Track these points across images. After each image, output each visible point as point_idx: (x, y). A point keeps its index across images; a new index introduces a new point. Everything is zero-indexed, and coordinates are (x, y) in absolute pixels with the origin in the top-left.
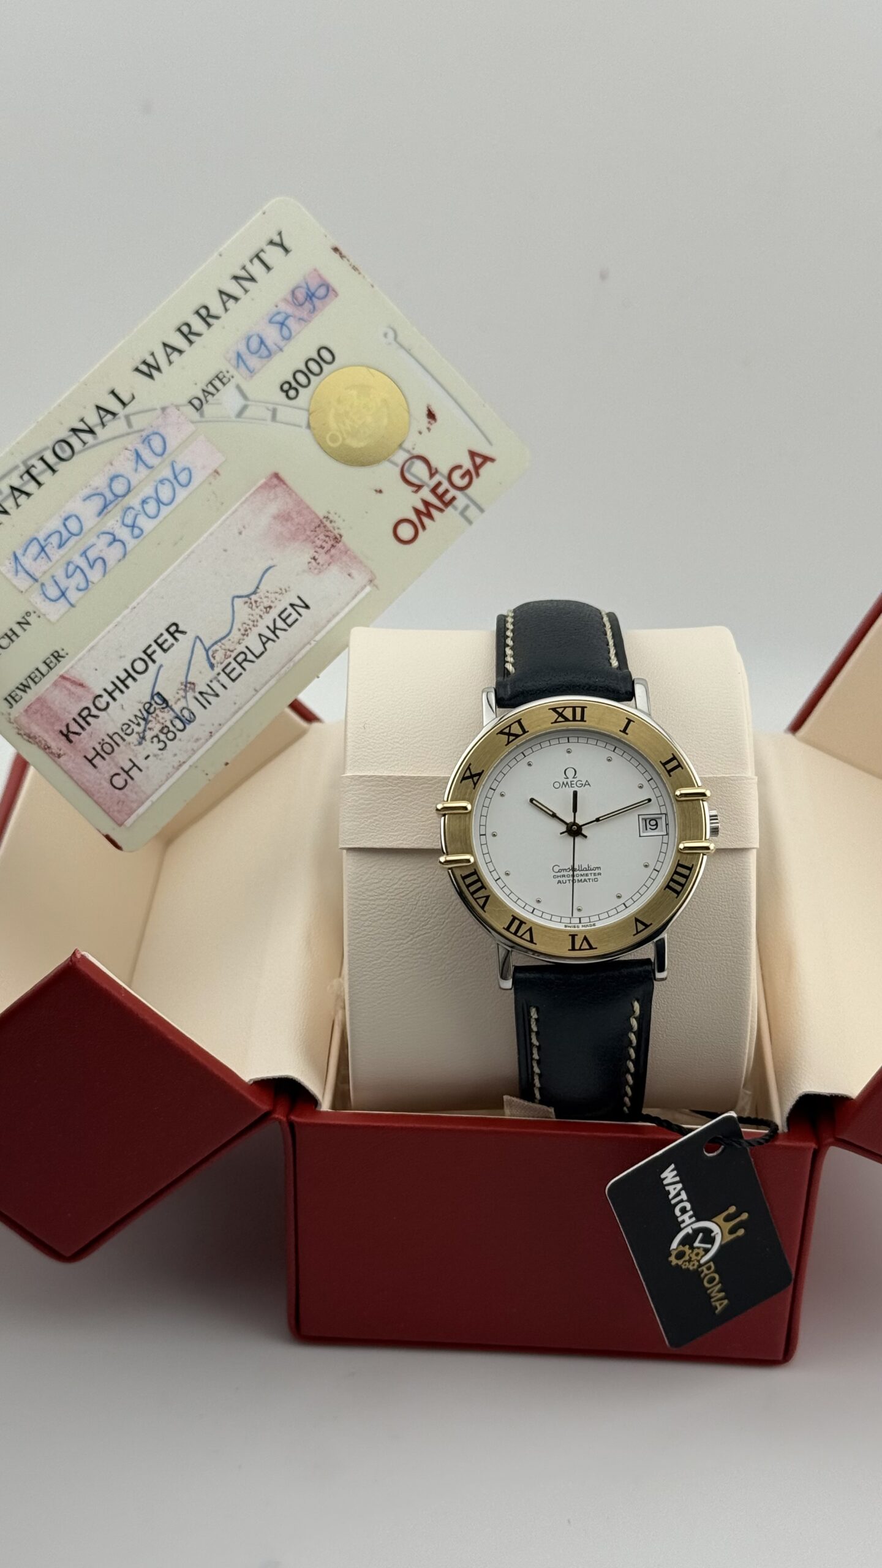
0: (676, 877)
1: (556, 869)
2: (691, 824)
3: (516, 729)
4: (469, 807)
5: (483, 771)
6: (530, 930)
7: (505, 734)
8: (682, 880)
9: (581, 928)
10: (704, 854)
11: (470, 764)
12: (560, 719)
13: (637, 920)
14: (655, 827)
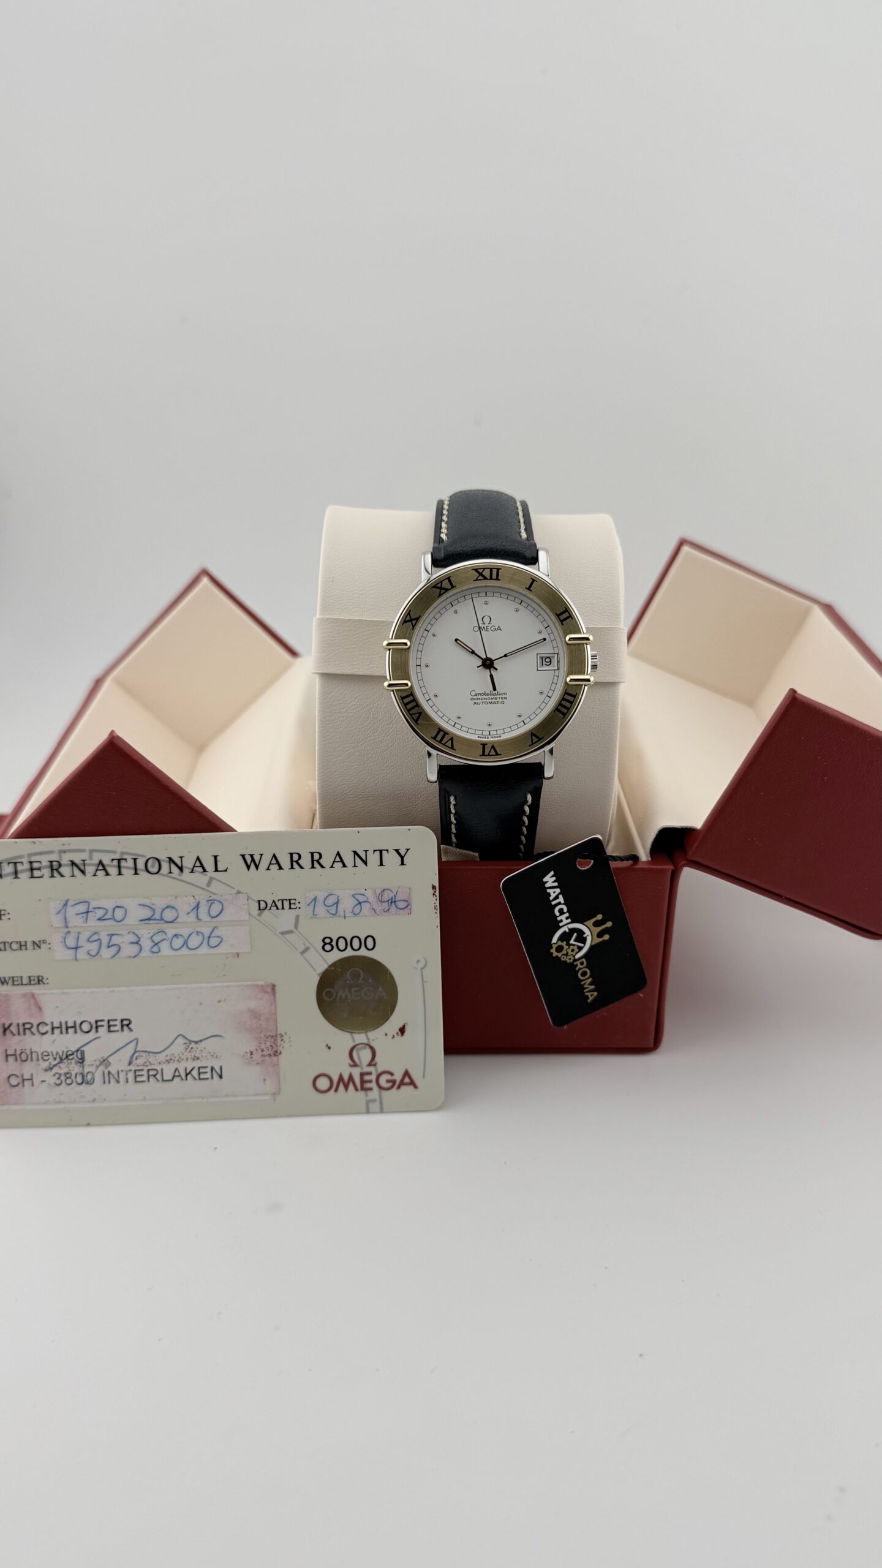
0: (564, 703)
1: (473, 693)
2: (577, 661)
3: (446, 584)
4: (409, 643)
5: (420, 616)
6: (452, 739)
7: (438, 588)
8: (568, 705)
9: (490, 739)
10: (585, 686)
11: (410, 611)
12: (481, 578)
13: (532, 734)
14: (549, 663)
